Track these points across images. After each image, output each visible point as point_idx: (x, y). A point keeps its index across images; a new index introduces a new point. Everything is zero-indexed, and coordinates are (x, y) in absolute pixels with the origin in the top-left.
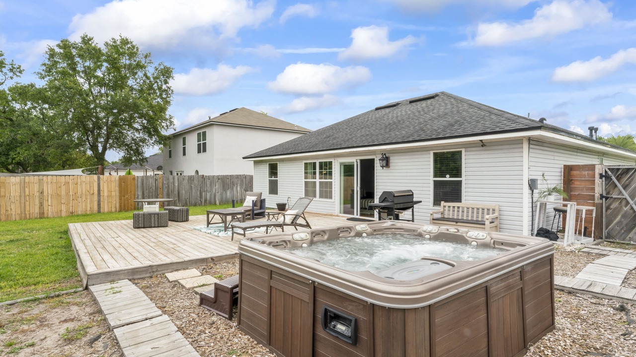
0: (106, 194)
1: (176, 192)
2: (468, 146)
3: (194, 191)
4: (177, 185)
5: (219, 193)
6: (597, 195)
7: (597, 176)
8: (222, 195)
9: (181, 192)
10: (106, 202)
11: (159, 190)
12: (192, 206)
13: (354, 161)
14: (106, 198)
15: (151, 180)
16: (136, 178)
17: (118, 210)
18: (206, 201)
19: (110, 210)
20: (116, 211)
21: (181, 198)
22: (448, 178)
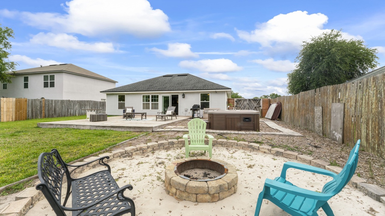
0: (5, 110)
1: (53, 109)
2: (211, 92)
3: (64, 108)
4: (54, 105)
5: (78, 110)
6: (235, 106)
7: (235, 101)
8: (79, 111)
9: (56, 109)
10: (5, 115)
11: (43, 108)
12: (63, 116)
13: (170, 95)
14: (5, 113)
15: (37, 102)
16: (28, 100)
17: (14, 120)
18: (70, 114)
19: (8, 120)
20: (13, 121)
21: (56, 112)
22: (205, 101)
